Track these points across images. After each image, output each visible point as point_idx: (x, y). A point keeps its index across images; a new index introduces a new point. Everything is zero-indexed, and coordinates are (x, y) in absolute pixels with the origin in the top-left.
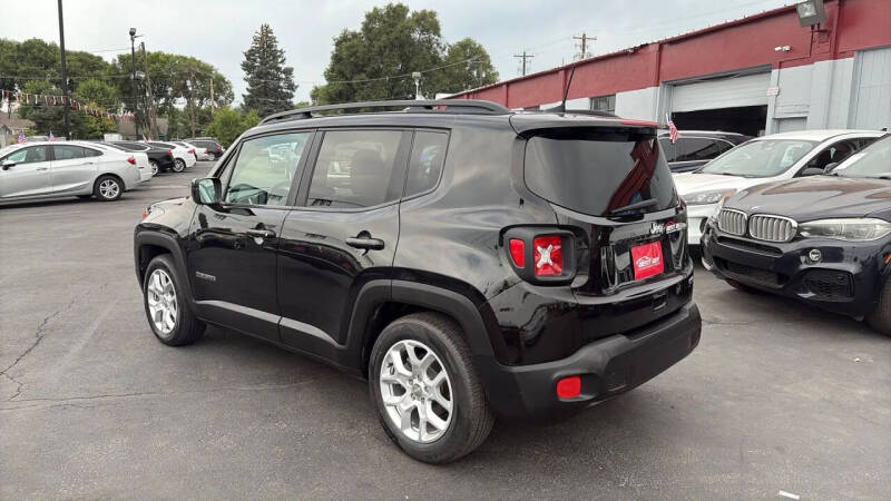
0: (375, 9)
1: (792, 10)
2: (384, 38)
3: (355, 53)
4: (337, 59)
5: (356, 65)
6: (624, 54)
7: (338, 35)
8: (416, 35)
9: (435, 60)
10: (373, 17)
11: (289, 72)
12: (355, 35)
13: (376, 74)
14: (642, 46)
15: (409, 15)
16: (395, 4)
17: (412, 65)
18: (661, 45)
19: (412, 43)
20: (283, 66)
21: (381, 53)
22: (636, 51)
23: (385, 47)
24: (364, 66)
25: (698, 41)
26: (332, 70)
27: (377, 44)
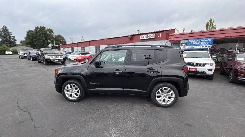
0: (37, 27)
1: (127, 36)
2: (40, 32)
3: (33, 35)
4: (28, 35)
5: (33, 37)
6: (101, 40)
7: (28, 31)
8: (48, 33)
9: (53, 38)
10: (37, 28)
11: (14, 37)
12: (32, 31)
13: (39, 39)
14: (104, 39)
15: (46, 29)
16: (42, 26)
17: (48, 38)
18: (107, 39)
19: (47, 34)
20: (12, 36)
21: (40, 35)
22: (103, 40)
23: (41, 34)
24: (36, 37)
25: (114, 39)
26: (27, 37)
27: (38, 34)
